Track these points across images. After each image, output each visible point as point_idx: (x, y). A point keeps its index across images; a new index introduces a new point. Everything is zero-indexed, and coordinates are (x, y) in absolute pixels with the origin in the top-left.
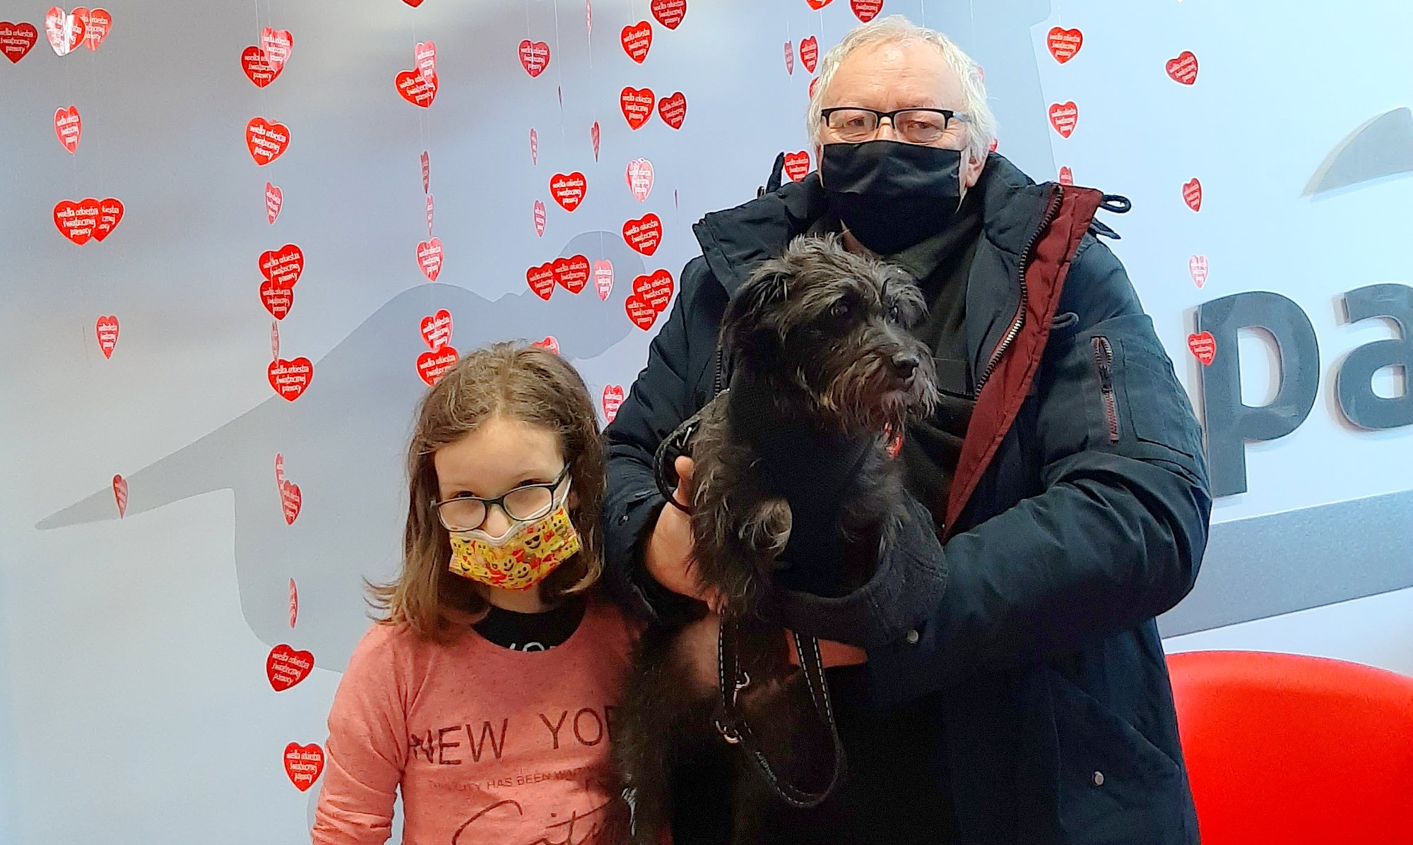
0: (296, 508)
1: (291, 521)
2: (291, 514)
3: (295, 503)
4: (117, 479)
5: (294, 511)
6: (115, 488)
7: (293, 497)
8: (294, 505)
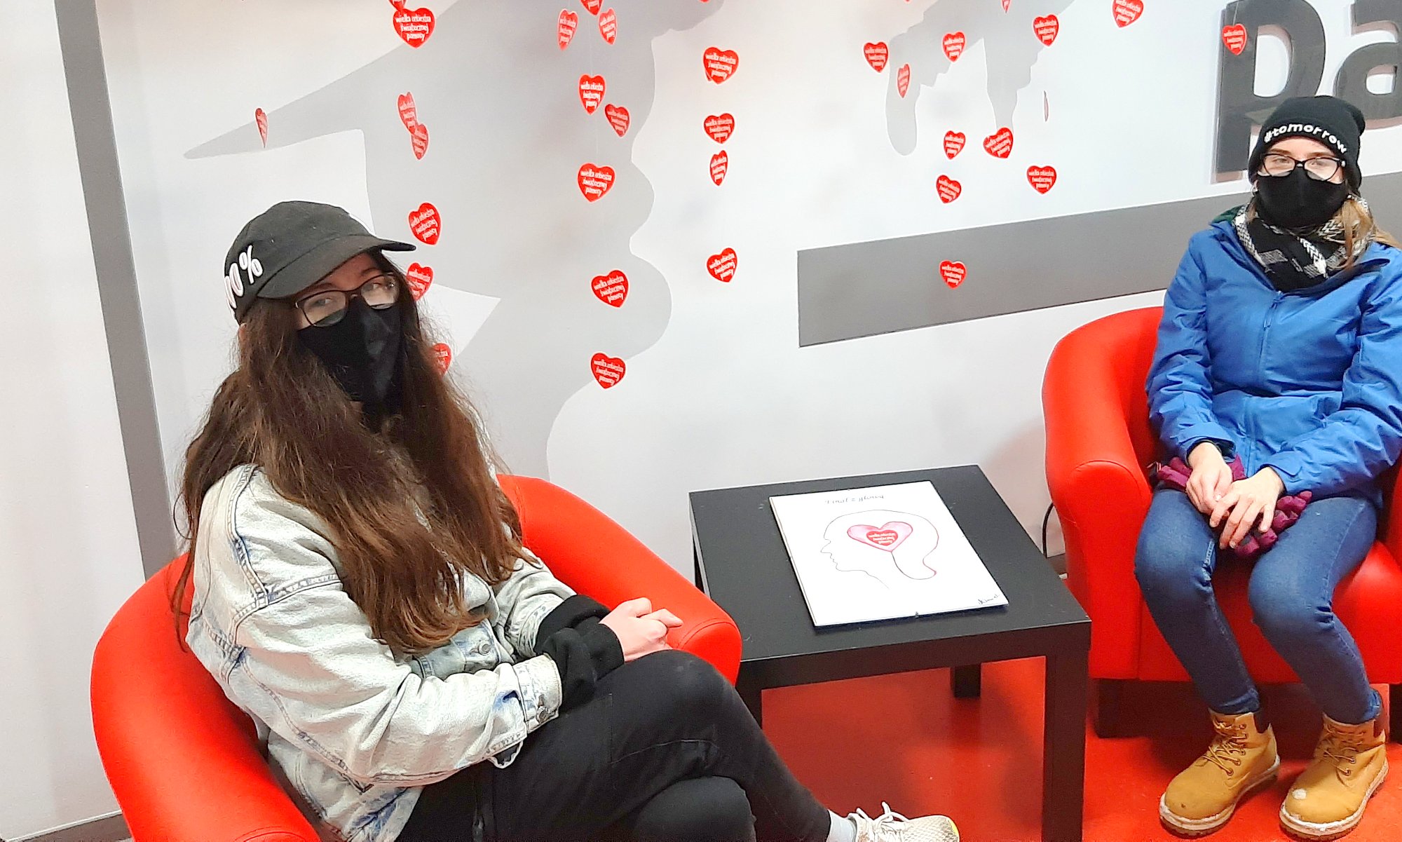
0: (423, 145)
1: (419, 156)
2: (419, 150)
3: (423, 140)
4: (259, 112)
5: (422, 147)
6: (257, 120)
7: (421, 135)
8: (422, 142)
